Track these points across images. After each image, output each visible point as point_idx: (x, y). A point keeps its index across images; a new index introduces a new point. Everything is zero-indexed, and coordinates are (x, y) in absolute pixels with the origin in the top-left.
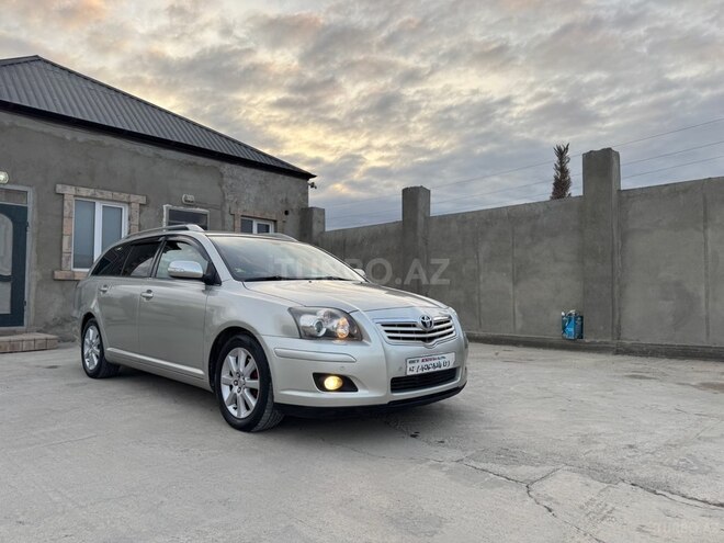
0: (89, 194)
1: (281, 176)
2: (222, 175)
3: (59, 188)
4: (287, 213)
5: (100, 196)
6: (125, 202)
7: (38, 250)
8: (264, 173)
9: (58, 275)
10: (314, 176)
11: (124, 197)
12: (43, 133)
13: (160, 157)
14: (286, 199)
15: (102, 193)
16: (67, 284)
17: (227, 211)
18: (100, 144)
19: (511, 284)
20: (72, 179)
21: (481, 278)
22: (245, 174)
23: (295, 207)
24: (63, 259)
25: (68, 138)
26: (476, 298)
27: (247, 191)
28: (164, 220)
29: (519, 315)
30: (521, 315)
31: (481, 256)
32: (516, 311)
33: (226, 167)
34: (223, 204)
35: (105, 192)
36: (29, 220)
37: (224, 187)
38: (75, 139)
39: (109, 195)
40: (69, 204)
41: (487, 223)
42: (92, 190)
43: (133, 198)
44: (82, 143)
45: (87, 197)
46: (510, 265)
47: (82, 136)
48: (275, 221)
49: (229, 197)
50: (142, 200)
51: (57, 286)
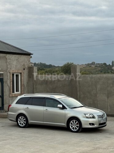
1: (22, 56)
2: (6, 59)
4: (24, 69)
8: (18, 56)
10: (32, 54)
14: (24, 64)
17: (8, 71)
19: (107, 98)
21: (98, 96)
22: (13, 57)
23: (26, 67)
26: (96, 102)
27: (13, 63)
29: (109, 107)
30: (110, 107)
31: (98, 89)
32: (108, 106)
33: (8, 56)
34: (7, 69)
37: (7, 63)
41: (99, 79)
46: (106, 92)
48: (21, 73)
49: (9, 66)
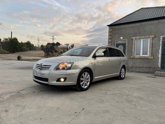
0: (139, 38)
3: (132, 38)
5: (141, 38)
6: (148, 38)
7: (128, 52)
9: (131, 57)
11: (148, 36)
12: (129, 27)
13: (160, 22)
15: (142, 37)
16: (133, 59)
18: (142, 25)
20: (135, 35)
24: (133, 53)
25: (135, 26)
28: (161, 41)
35: (143, 36)
36: (126, 46)
38: (136, 26)
39: (143, 37)
40: (134, 41)
42: (139, 37)
43: (150, 36)
44: (137, 26)
45: (138, 39)
47: (138, 24)
50: (153, 36)
51: (131, 60)
